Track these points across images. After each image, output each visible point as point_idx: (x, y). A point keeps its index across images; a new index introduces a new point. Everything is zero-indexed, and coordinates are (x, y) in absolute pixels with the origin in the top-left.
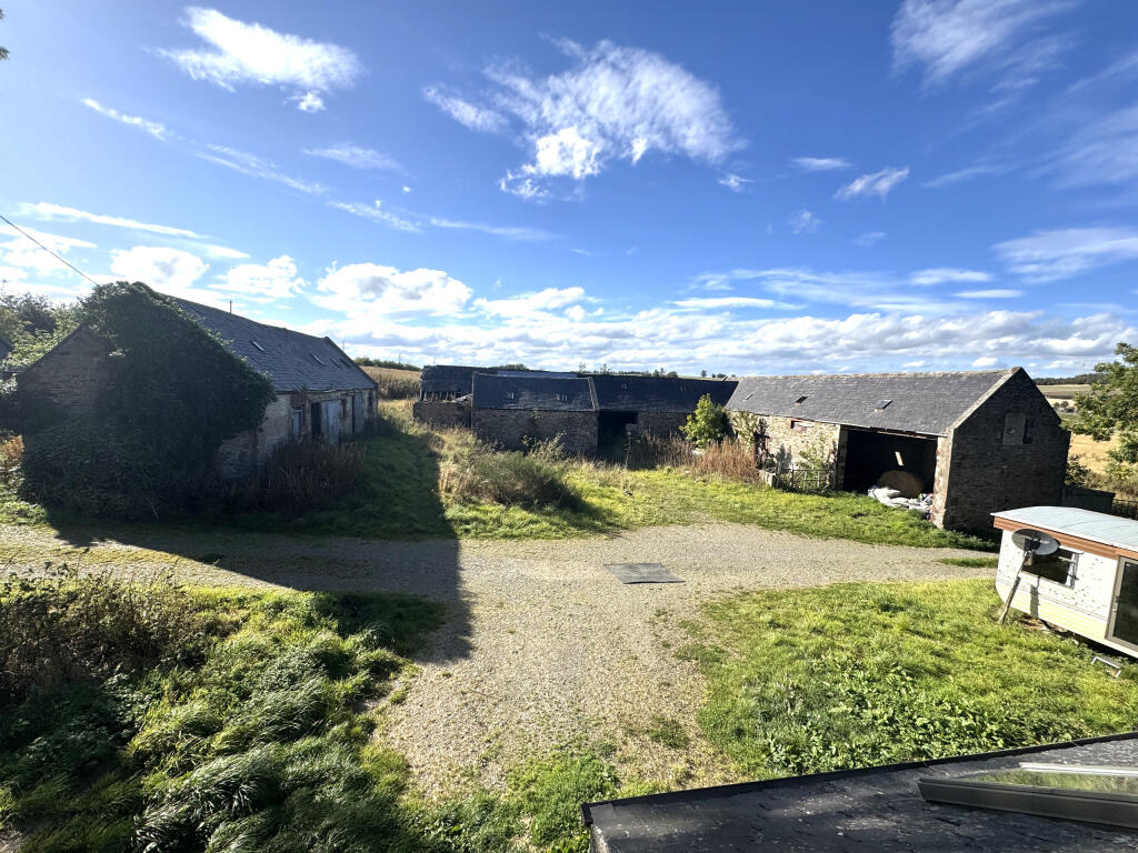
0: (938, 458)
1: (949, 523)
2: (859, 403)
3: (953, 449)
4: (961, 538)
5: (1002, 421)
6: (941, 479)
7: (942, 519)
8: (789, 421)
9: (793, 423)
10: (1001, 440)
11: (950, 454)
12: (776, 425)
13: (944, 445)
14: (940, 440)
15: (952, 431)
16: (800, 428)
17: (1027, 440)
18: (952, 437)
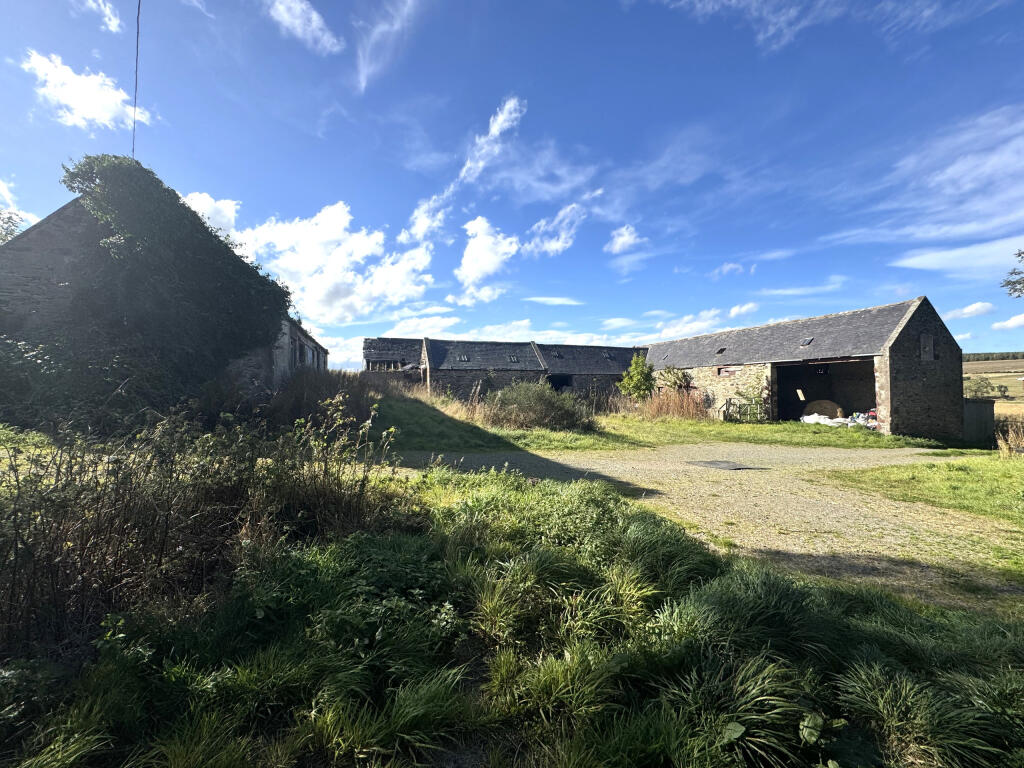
0: (876, 374)
1: (895, 429)
2: (781, 344)
3: (890, 365)
4: (909, 439)
5: (918, 340)
6: (883, 392)
7: (888, 427)
8: (715, 369)
9: (719, 370)
10: (919, 356)
11: (888, 369)
12: (701, 375)
13: (880, 362)
14: (876, 359)
15: (888, 350)
16: (727, 374)
17: (936, 357)
18: (888, 354)
